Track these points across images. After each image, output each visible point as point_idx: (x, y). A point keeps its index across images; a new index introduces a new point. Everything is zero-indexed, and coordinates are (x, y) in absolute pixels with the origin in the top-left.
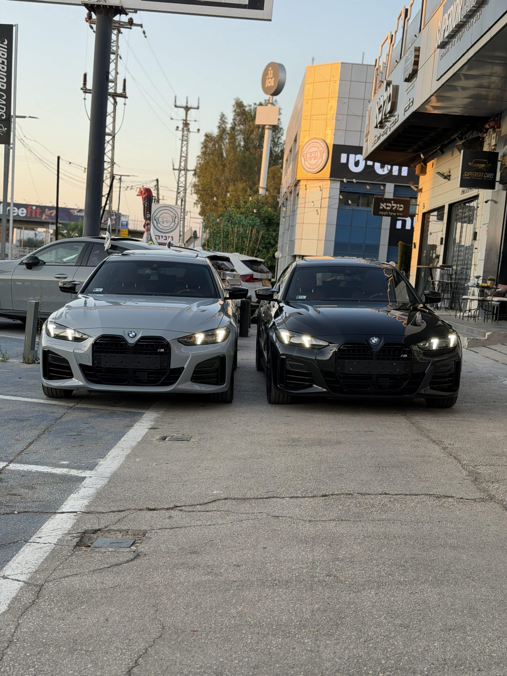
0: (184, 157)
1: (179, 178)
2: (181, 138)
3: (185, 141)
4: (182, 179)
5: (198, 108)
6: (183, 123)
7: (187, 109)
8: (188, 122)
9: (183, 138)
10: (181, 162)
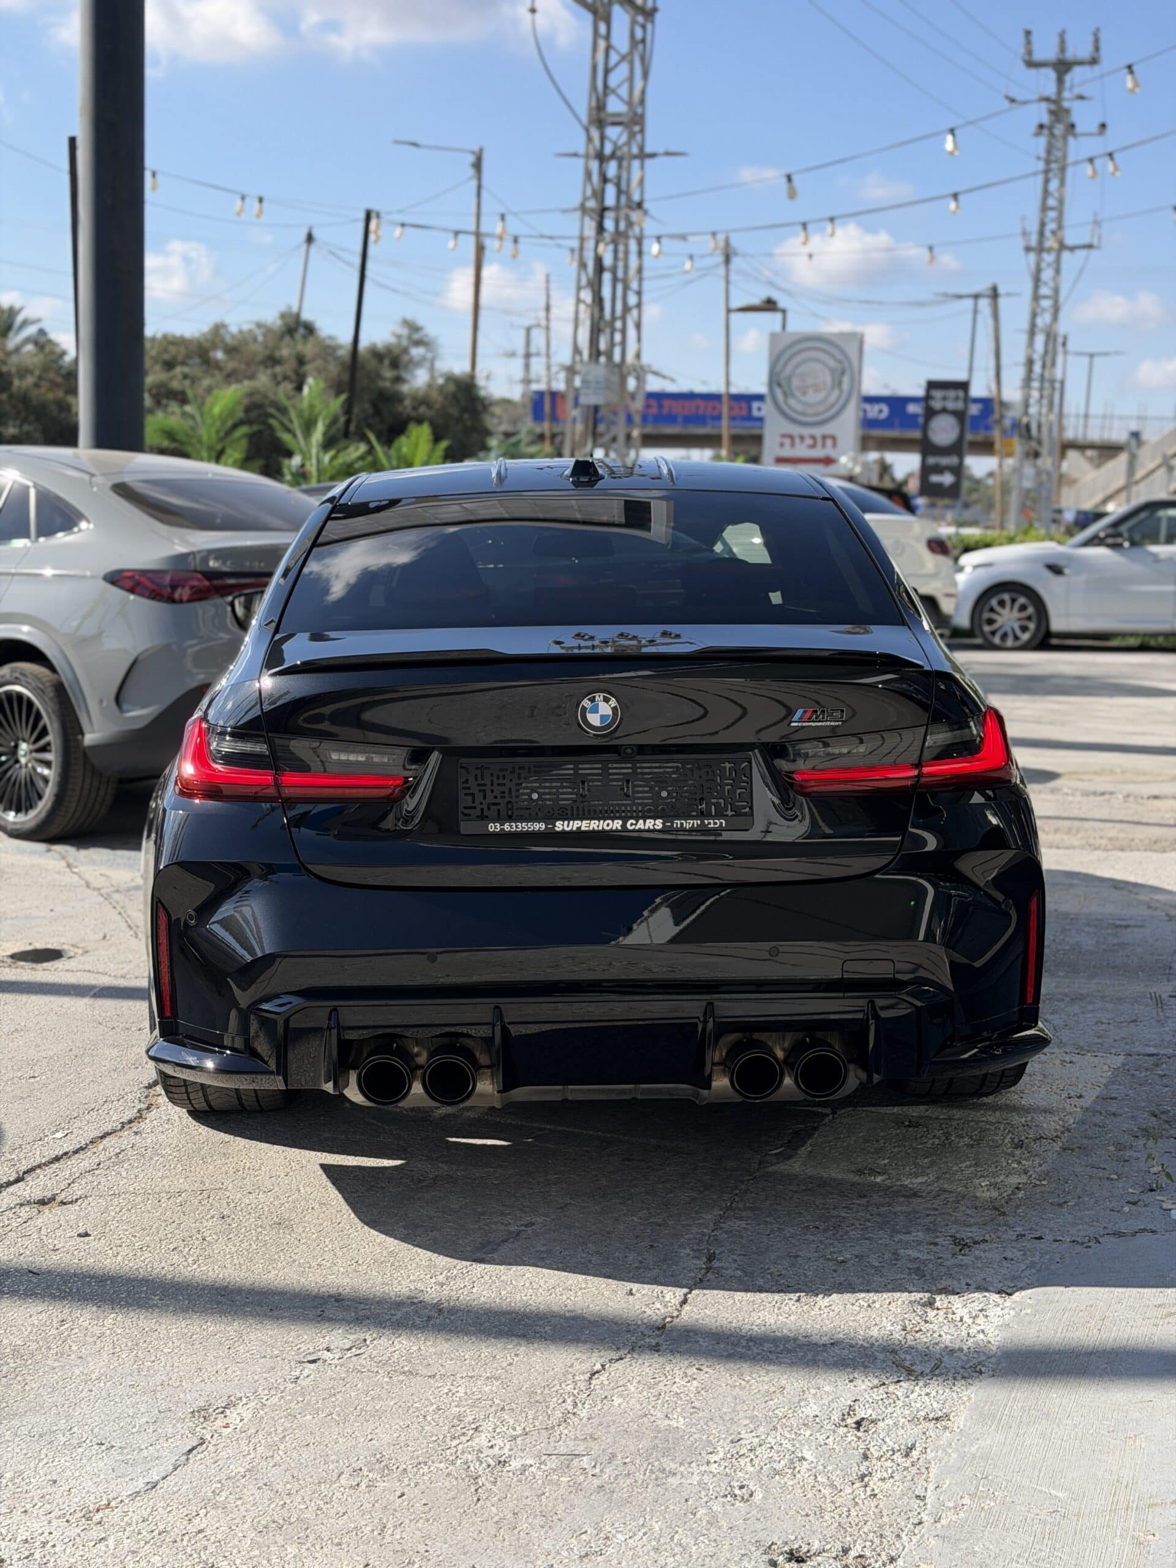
0: (1052, 209)
1: (1038, 270)
2: (1043, 154)
3: (1056, 161)
4: (1047, 275)
5: (1094, 61)
6: (1051, 112)
7: (1062, 67)
8: (1066, 104)
9: (1049, 152)
10: (1043, 225)
